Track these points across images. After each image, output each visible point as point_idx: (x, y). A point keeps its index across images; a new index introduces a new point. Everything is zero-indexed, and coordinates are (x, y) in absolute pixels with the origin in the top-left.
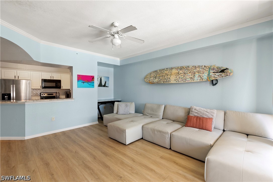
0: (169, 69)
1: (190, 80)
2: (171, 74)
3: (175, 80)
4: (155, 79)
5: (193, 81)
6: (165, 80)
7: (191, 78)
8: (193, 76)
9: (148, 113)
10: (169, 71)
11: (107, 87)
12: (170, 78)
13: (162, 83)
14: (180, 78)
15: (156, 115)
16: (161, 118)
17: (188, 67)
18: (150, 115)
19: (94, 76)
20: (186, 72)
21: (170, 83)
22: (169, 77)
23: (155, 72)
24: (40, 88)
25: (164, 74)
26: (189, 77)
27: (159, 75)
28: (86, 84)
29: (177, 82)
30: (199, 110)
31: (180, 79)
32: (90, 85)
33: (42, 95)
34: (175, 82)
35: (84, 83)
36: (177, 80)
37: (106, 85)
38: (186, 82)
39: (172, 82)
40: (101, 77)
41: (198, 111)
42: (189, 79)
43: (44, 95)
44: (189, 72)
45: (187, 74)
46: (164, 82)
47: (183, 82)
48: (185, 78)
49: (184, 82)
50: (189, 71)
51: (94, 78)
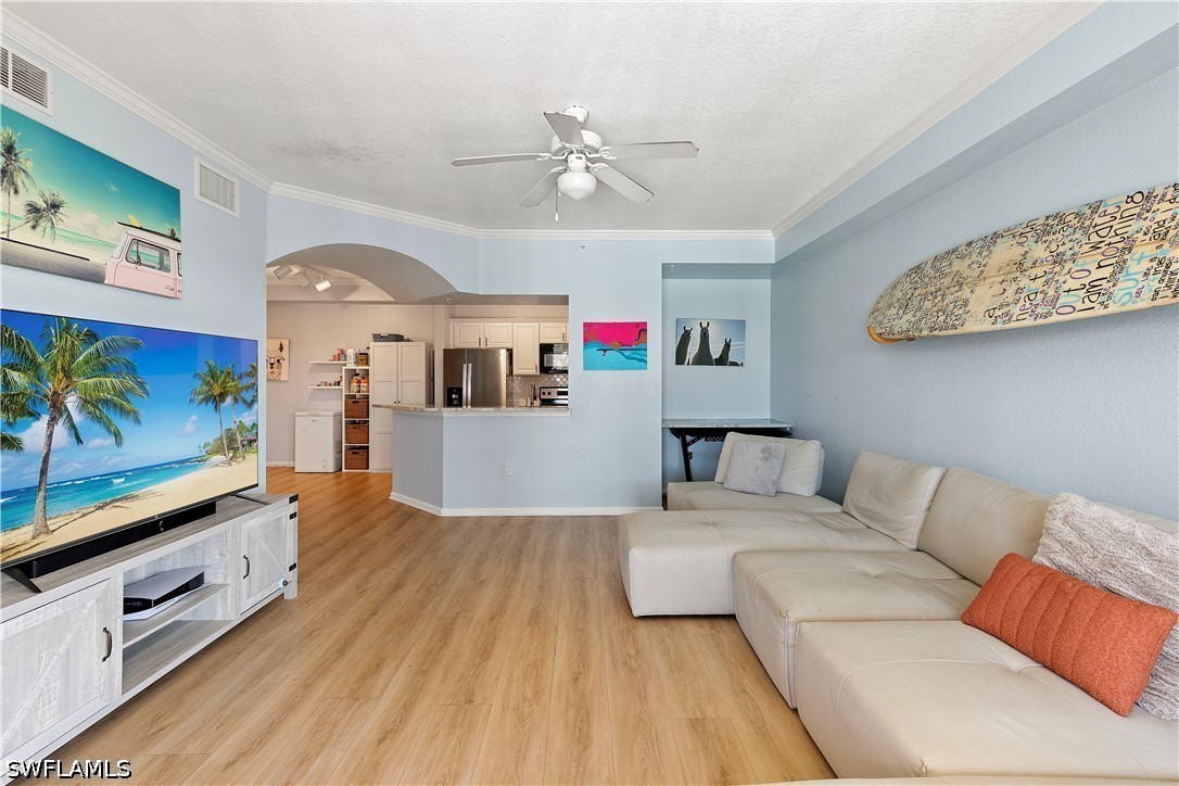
0: (981, 243)
1: (1079, 306)
2: (982, 272)
3: (989, 313)
4: (901, 312)
5: (1099, 311)
6: (944, 317)
7: (1092, 288)
8: (1106, 272)
9: (858, 508)
10: (974, 258)
11: (735, 364)
12: (966, 303)
13: (925, 333)
14: (1023, 296)
15: (884, 521)
16: (907, 544)
17: (1095, 207)
18: (864, 516)
19: (645, 324)
20: (1069, 245)
21: (960, 331)
22: (966, 293)
23: (914, 275)
24: (533, 372)
25: (946, 282)
26: (1076, 284)
27: (924, 291)
28: (613, 355)
29: (999, 326)
30: (1088, 530)
31: (1022, 302)
32: (628, 358)
33: (544, 393)
34: (987, 326)
35: (605, 351)
36: (997, 313)
37: (731, 359)
38: (1049, 320)
39: (972, 326)
40: (704, 325)
41: (1081, 535)
42: (1074, 299)
43: (549, 393)
44: (1086, 248)
45: (1068, 266)
46: (932, 329)
47: (1030, 322)
48: (1051, 292)
49: (1040, 321)
50: (1094, 238)
51: (646, 331)
